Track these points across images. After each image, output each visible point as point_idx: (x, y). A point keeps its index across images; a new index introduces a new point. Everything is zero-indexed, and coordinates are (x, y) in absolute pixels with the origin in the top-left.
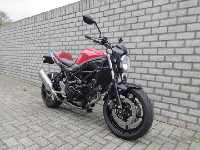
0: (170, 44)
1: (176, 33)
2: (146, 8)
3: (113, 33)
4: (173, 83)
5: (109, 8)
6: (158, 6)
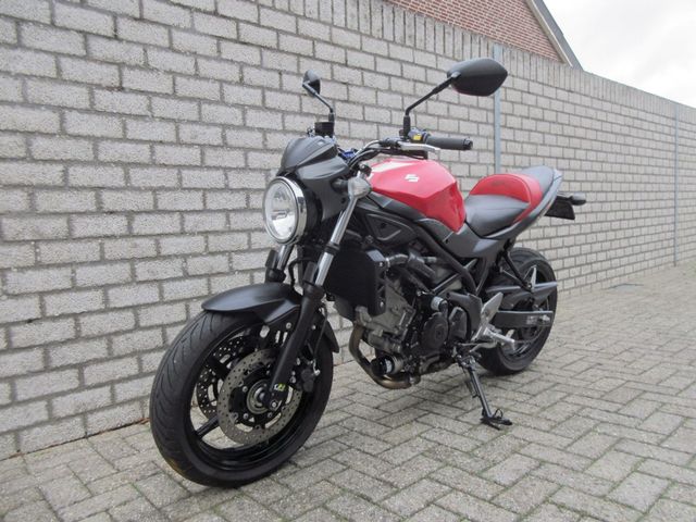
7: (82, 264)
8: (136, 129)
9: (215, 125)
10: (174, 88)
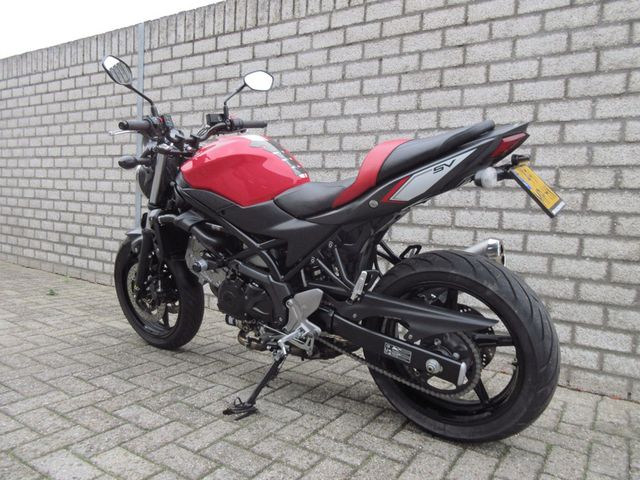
0: (574, 133)
1: (594, 99)
2: (493, 20)
3: (376, 99)
4: (585, 258)
5: (362, 16)
6: (535, 13)
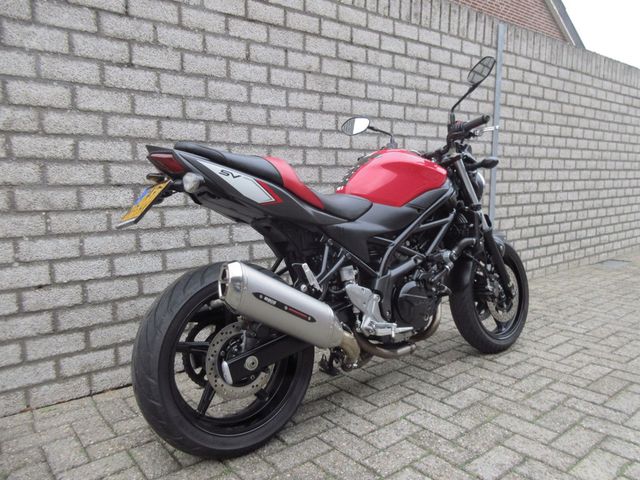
7: (90, 234)
8: (144, 105)
9: (221, 101)
10: (182, 64)
